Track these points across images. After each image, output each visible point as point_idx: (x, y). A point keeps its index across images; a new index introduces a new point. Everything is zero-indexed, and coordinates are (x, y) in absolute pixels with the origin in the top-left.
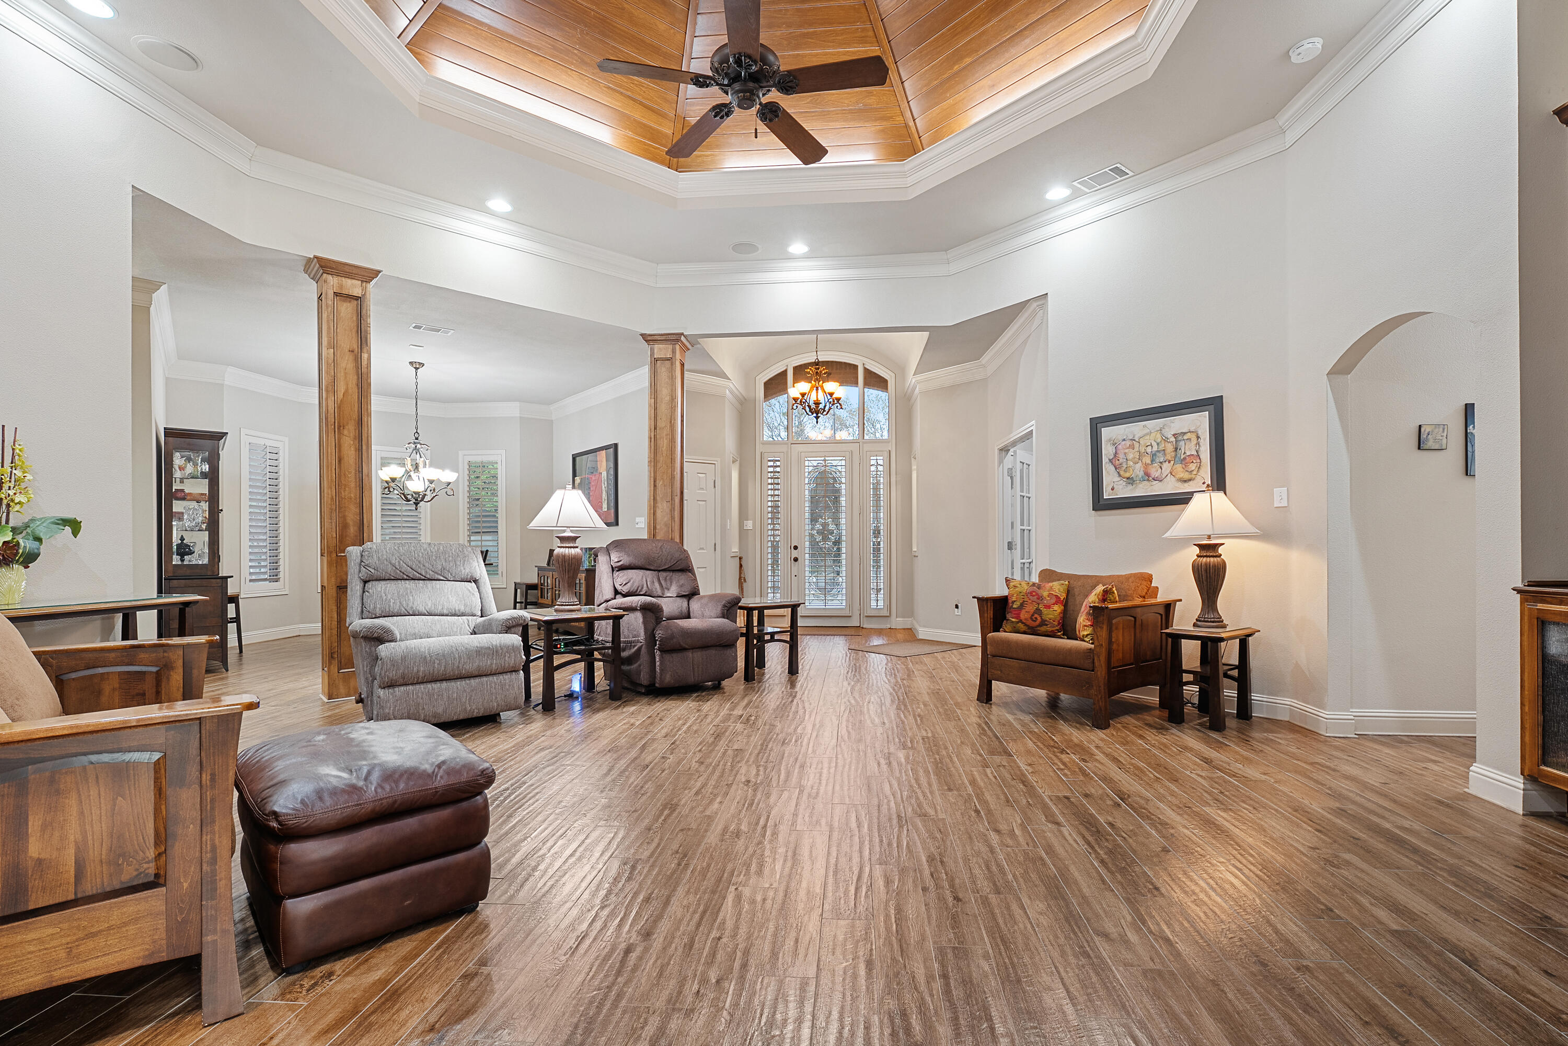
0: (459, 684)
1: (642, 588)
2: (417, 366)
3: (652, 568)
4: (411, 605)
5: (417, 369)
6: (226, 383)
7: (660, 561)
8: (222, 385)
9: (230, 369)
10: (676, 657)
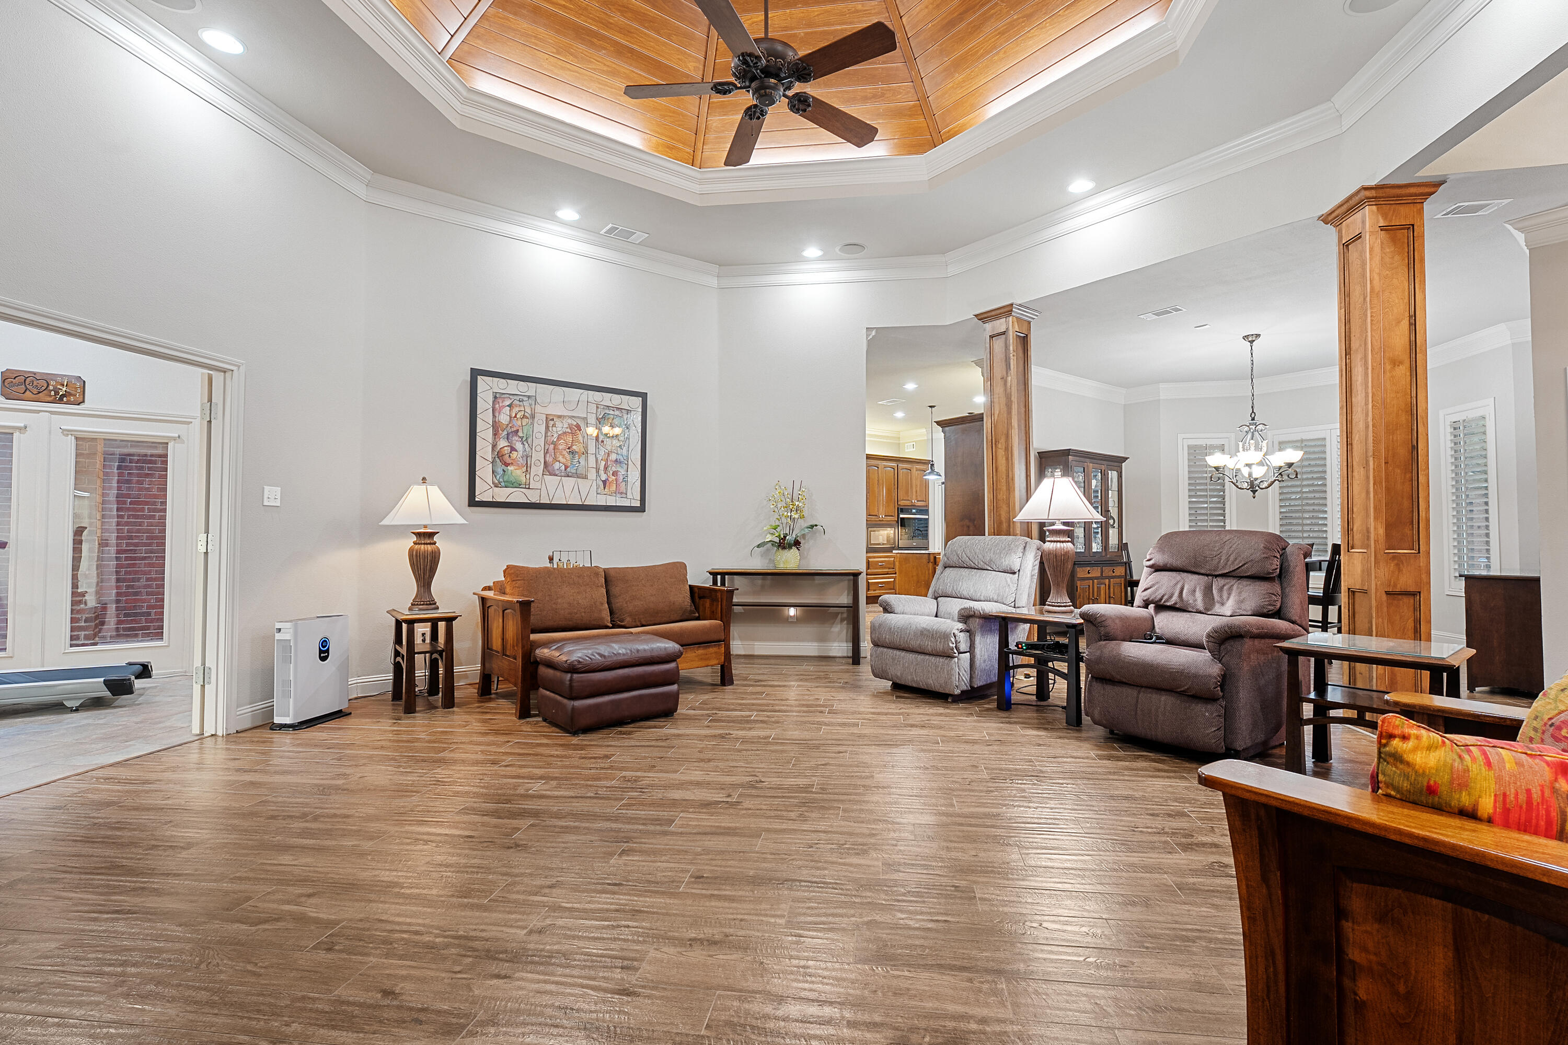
0: (911, 656)
1: (1171, 597)
2: (1251, 339)
3: (1202, 571)
4: (959, 588)
5: (1252, 342)
6: (1161, 398)
7: (1215, 562)
8: (1159, 400)
9: (1162, 386)
10: (1110, 690)
